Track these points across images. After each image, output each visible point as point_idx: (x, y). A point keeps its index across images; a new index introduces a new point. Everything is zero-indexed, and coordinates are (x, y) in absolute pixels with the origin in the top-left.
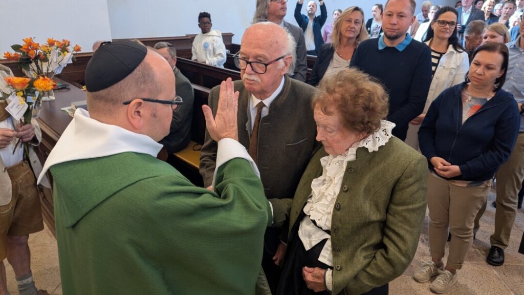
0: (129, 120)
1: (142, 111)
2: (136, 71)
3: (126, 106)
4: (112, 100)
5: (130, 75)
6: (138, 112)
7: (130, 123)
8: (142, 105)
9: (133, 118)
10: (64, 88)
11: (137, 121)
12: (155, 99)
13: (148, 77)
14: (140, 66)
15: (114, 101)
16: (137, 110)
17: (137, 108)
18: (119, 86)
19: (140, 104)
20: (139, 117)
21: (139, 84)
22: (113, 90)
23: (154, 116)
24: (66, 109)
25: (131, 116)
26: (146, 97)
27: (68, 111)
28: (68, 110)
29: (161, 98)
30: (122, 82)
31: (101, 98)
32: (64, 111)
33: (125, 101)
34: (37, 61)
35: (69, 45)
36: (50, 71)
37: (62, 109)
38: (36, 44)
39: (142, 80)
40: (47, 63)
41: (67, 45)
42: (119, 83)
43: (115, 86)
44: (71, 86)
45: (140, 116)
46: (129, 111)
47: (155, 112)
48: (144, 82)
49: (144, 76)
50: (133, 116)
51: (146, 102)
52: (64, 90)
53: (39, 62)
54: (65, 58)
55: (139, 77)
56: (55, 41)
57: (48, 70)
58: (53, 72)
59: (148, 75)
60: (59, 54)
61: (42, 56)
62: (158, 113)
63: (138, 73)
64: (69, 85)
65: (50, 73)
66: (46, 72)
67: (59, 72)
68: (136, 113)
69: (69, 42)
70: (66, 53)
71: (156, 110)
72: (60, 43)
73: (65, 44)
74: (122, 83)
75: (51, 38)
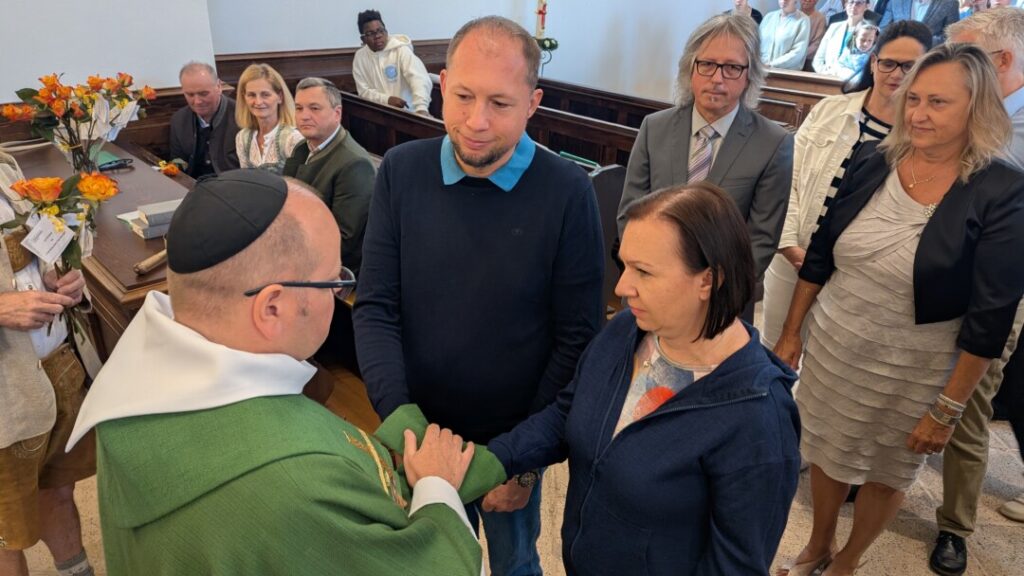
0: (255, 324)
1: (279, 304)
2: (269, 231)
3: (251, 298)
4: (223, 288)
5: (259, 241)
6: (273, 309)
7: (258, 330)
8: (281, 295)
9: (262, 320)
10: (122, 166)
11: (270, 324)
12: (305, 281)
13: (292, 242)
14: (276, 220)
15: (226, 291)
16: (271, 304)
17: (270, 300)
18: (237, 263)
19: (276, 294)
20: (272, 317)
21: (276, 255)
22: (225, 270)
23: (304, 313)
24: (128, 217)
25: (260, 317)
26: (286, 279)
27: (131, 223)
28: (133, 221)
29: (317, 278)
30: (242, 254)
31: (201, 285)
32: (125, 222)
33: (248, 289)
34: (69, 121)
35: (130, 84)
36: (94, 138)
37: (120, 217)
38: (65, 89)
39: (281, 248)
40: (88, 123)
41: (126, 83)
42: (237, 255)
43: (229, 262)
44: (137, 163)
45: (275, 314)
46: (256, 309)
47: (304, 306)
48: (286, 251)
49: (284, 241)
50: (265, 317)
51: (287, 288)
52: (121, 171)
53: (73, 123)
54: (124, 111)
55: (275, 244)
56: (104, 81)
57: (90, 136)
58: (99, 139)
59: (293, 239)
60: (112, 105)
61: (77, 110)
62: (310, 307)
63: (274, 235)
64: (132, 161)
65: (94, 141)
66: (87, 138)
67: (113, 137)
68: (269, 310)
69: (131, 78)
70: (126, 101)
71: (308, 302)
72: (112, 83)
73: (123, 82)
74: (243, 256)
75: (95, 76)
